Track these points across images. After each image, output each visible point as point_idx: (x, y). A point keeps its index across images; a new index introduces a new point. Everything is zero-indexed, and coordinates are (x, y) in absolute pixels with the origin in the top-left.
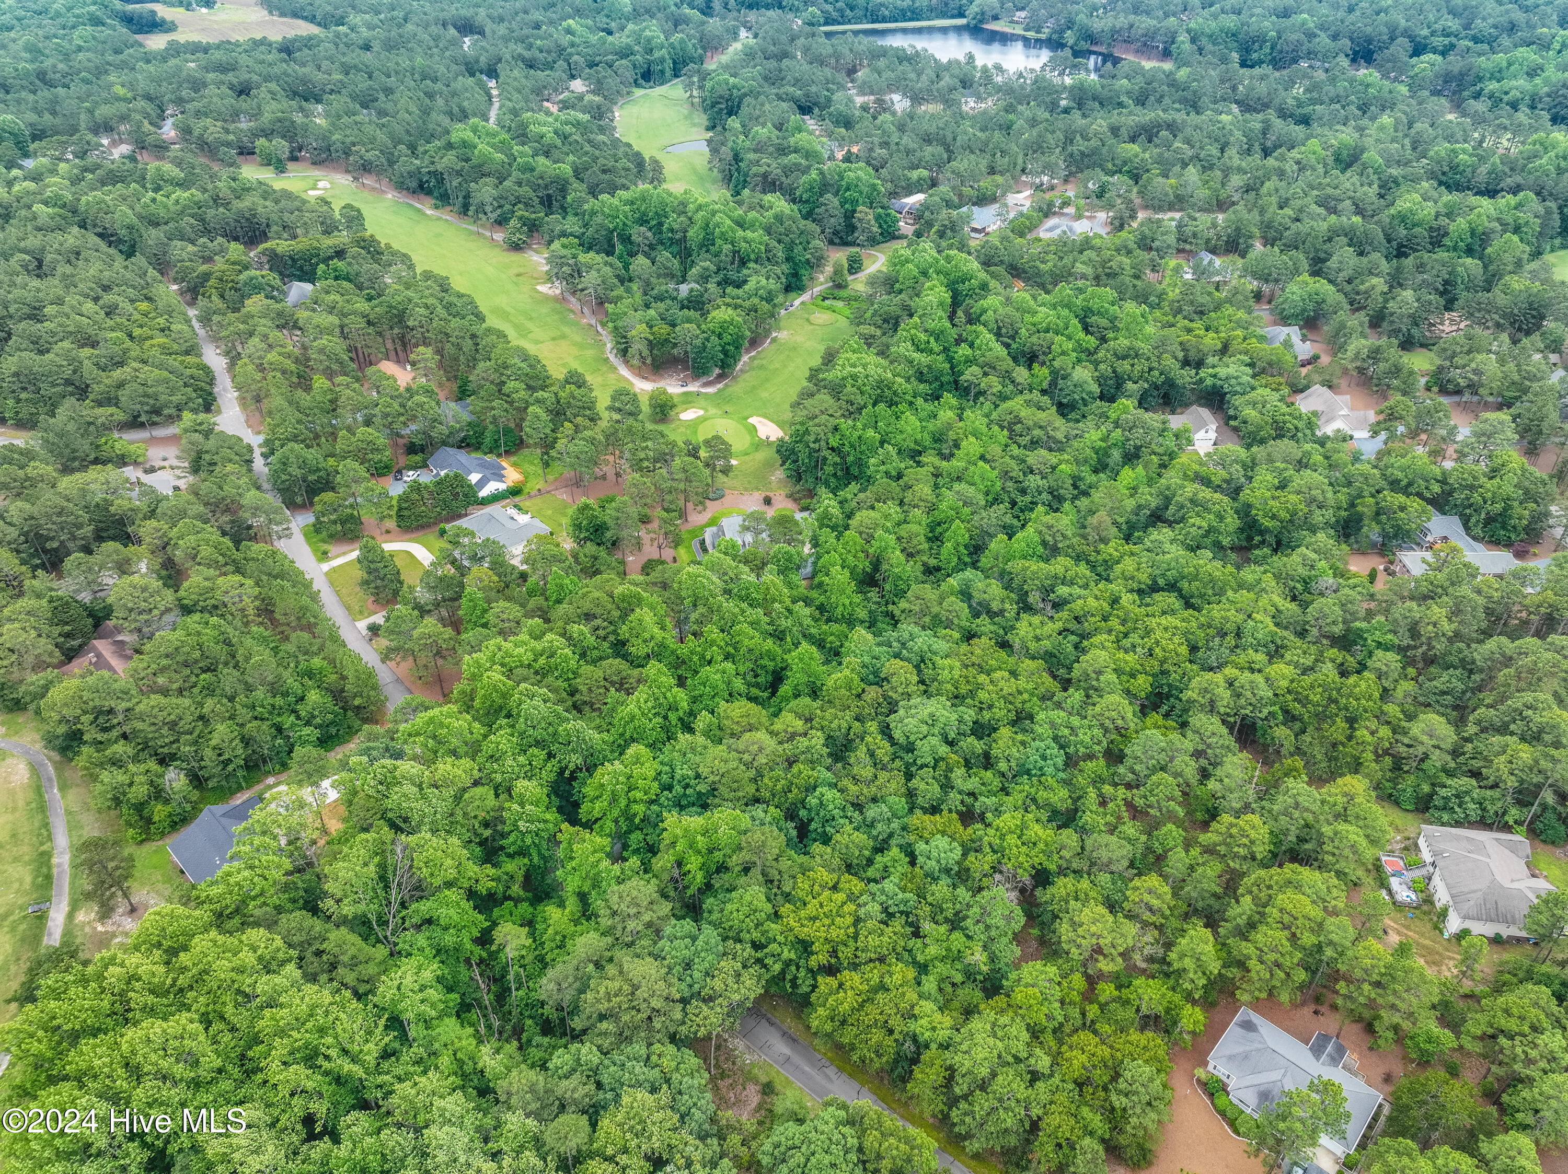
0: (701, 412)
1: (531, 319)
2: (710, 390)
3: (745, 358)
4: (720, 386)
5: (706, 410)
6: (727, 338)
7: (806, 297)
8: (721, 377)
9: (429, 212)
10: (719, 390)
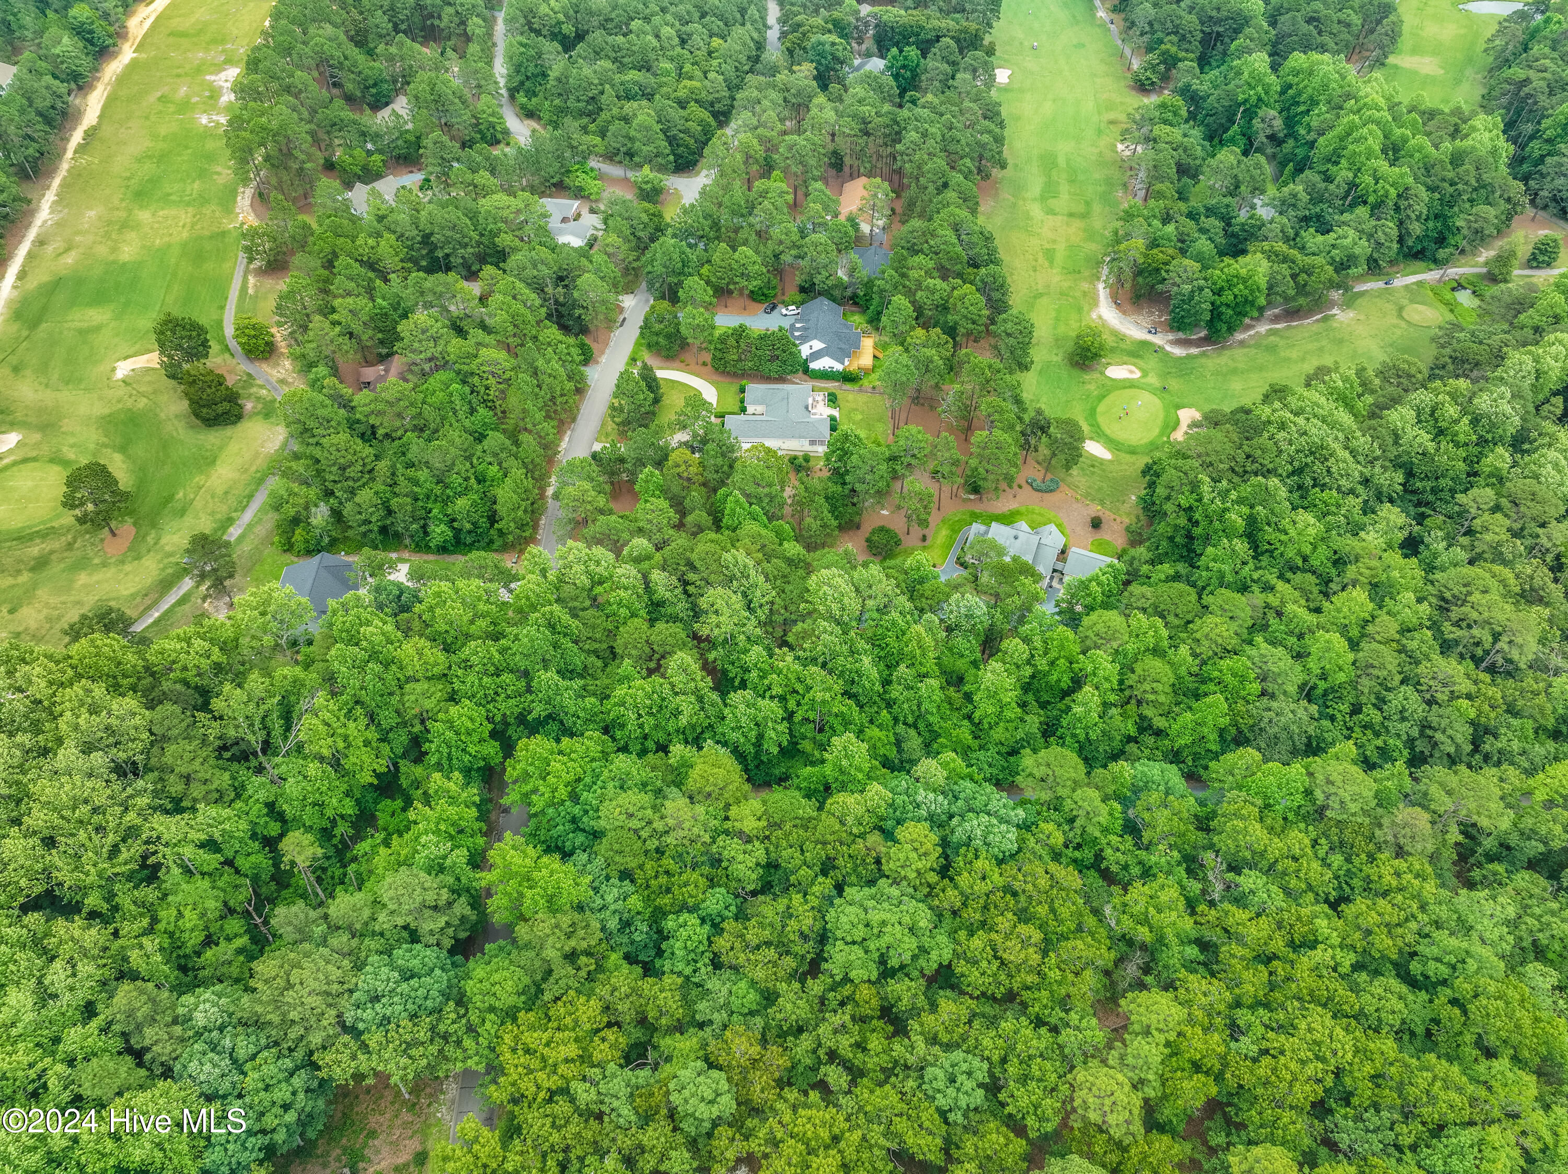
0: (1137, 374)
1: (1072, 181)
2: (1178, 351)
3: (1263, 328)
4: (1194, 351)
5: (1145, 374)
6: (1228, 297)
7: (1432, 275)
8: (1207, 340)
9: (1101, 14)
10: (1188, 357)
